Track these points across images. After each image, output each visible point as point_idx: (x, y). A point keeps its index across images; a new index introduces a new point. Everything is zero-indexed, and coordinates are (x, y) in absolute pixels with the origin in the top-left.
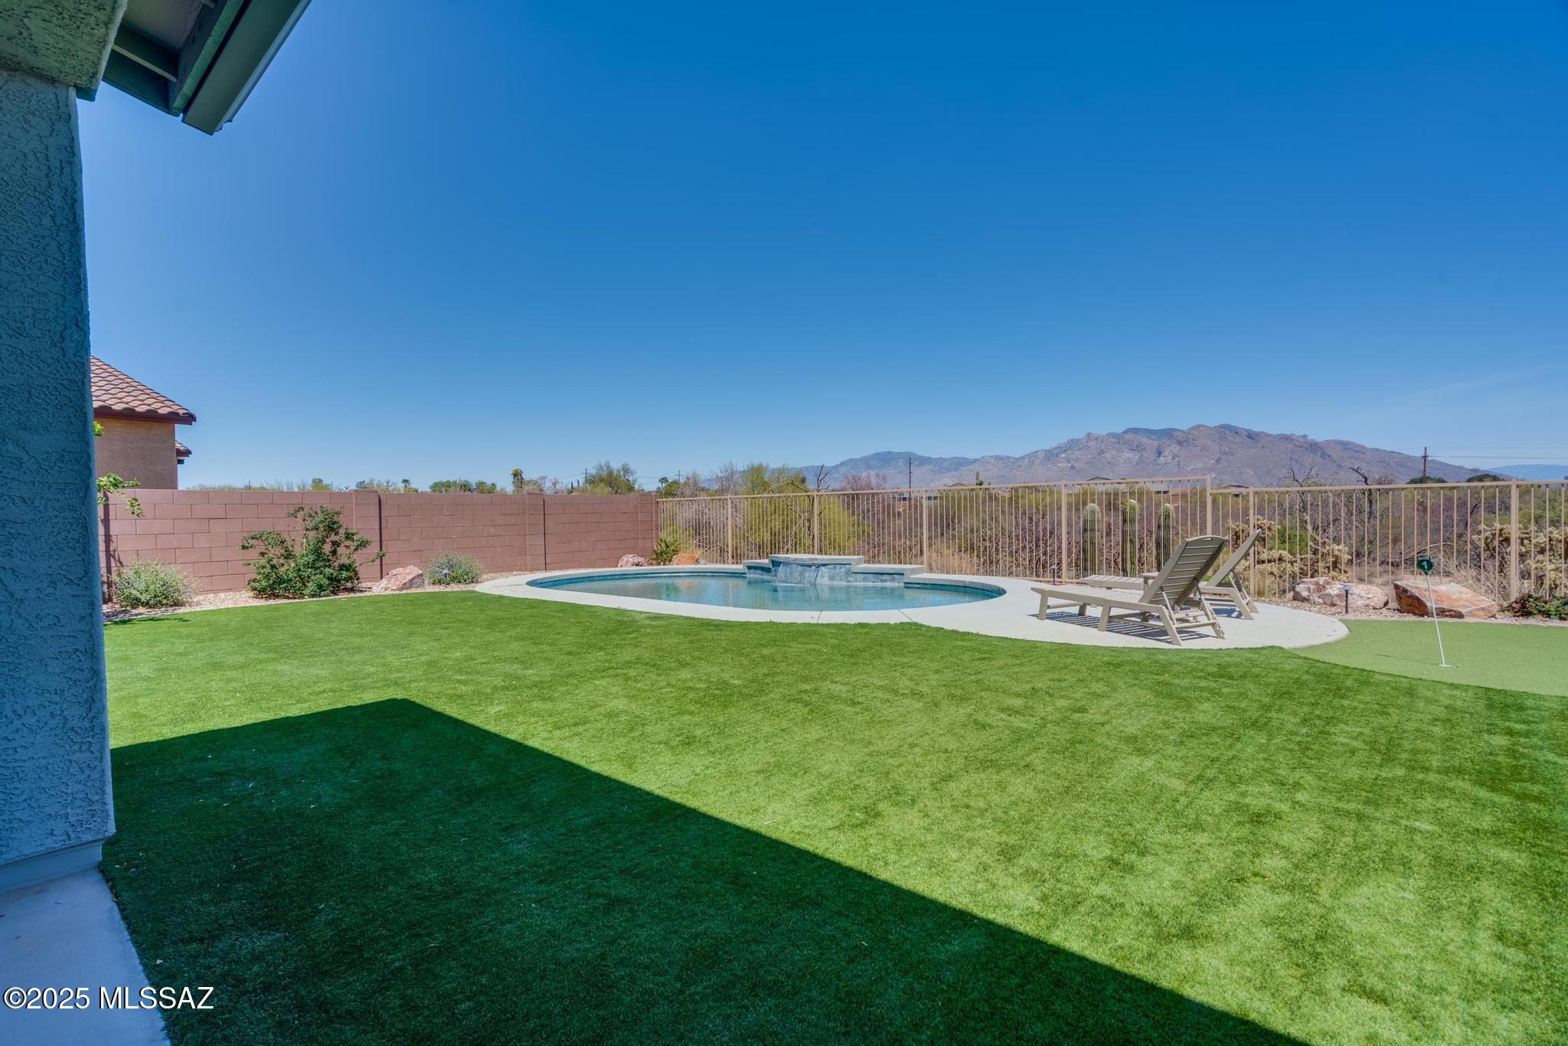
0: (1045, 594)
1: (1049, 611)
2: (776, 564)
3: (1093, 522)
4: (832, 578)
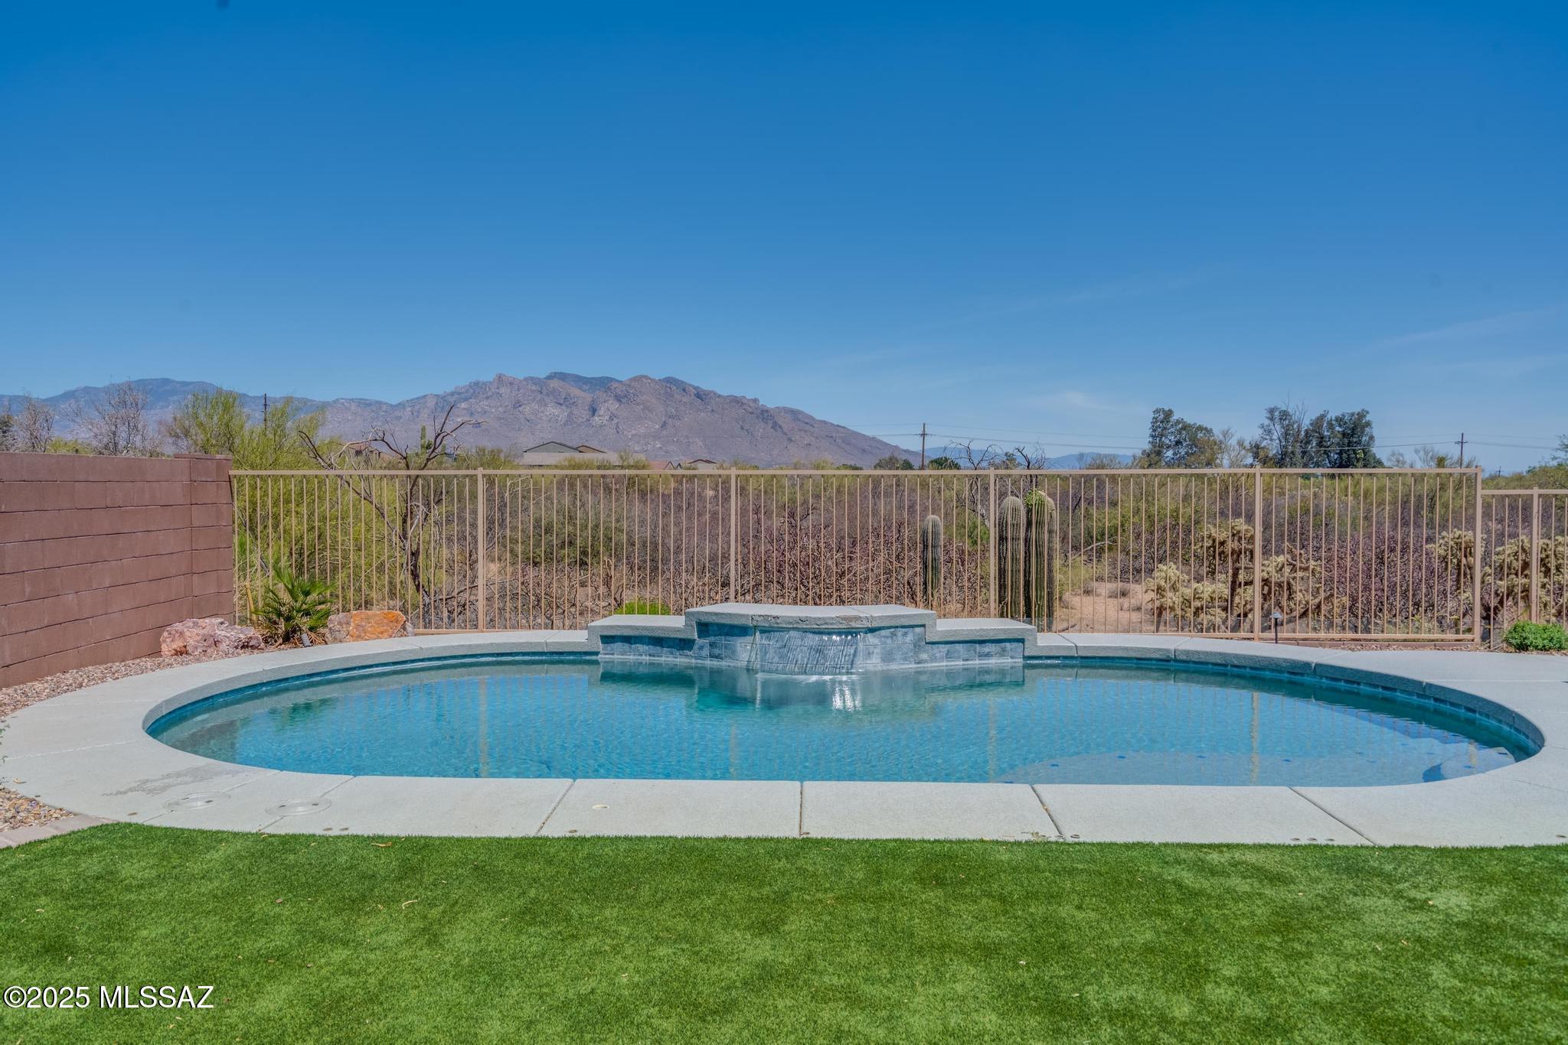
2: (712, 628)
4: (888, 657)
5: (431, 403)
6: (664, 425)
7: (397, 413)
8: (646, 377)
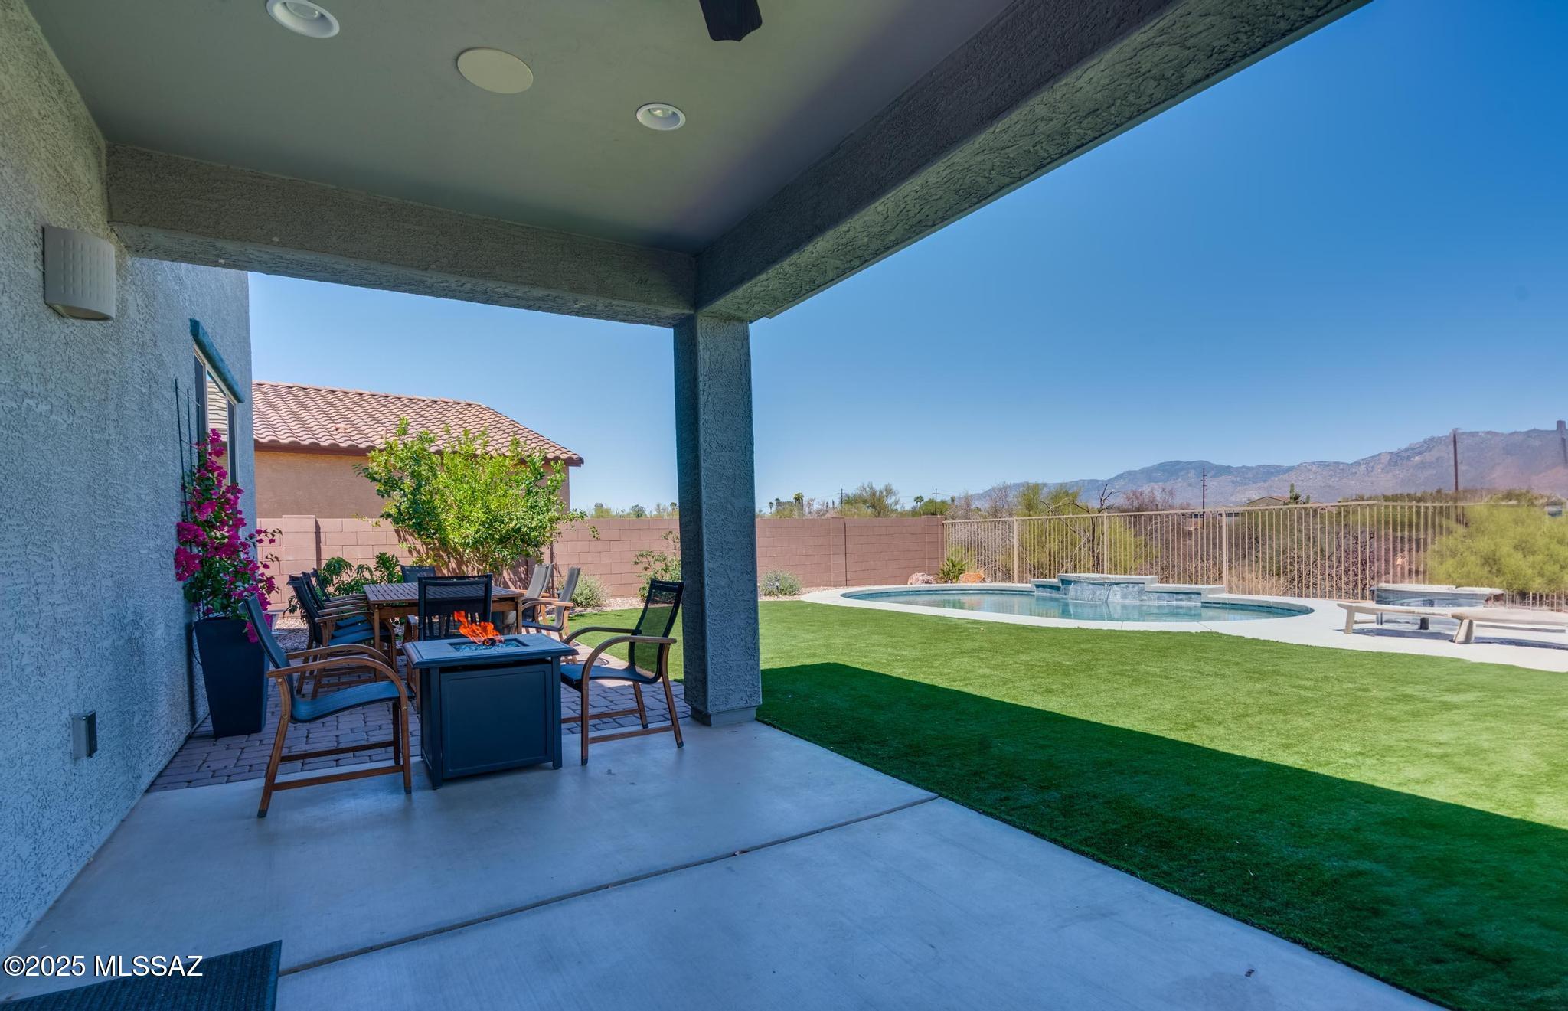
0: (1351, 611)
1: (1356, 627)
2: (1064, 582)
4: (1124, 596)
5: (1385, 460)
7: (1354, 470)
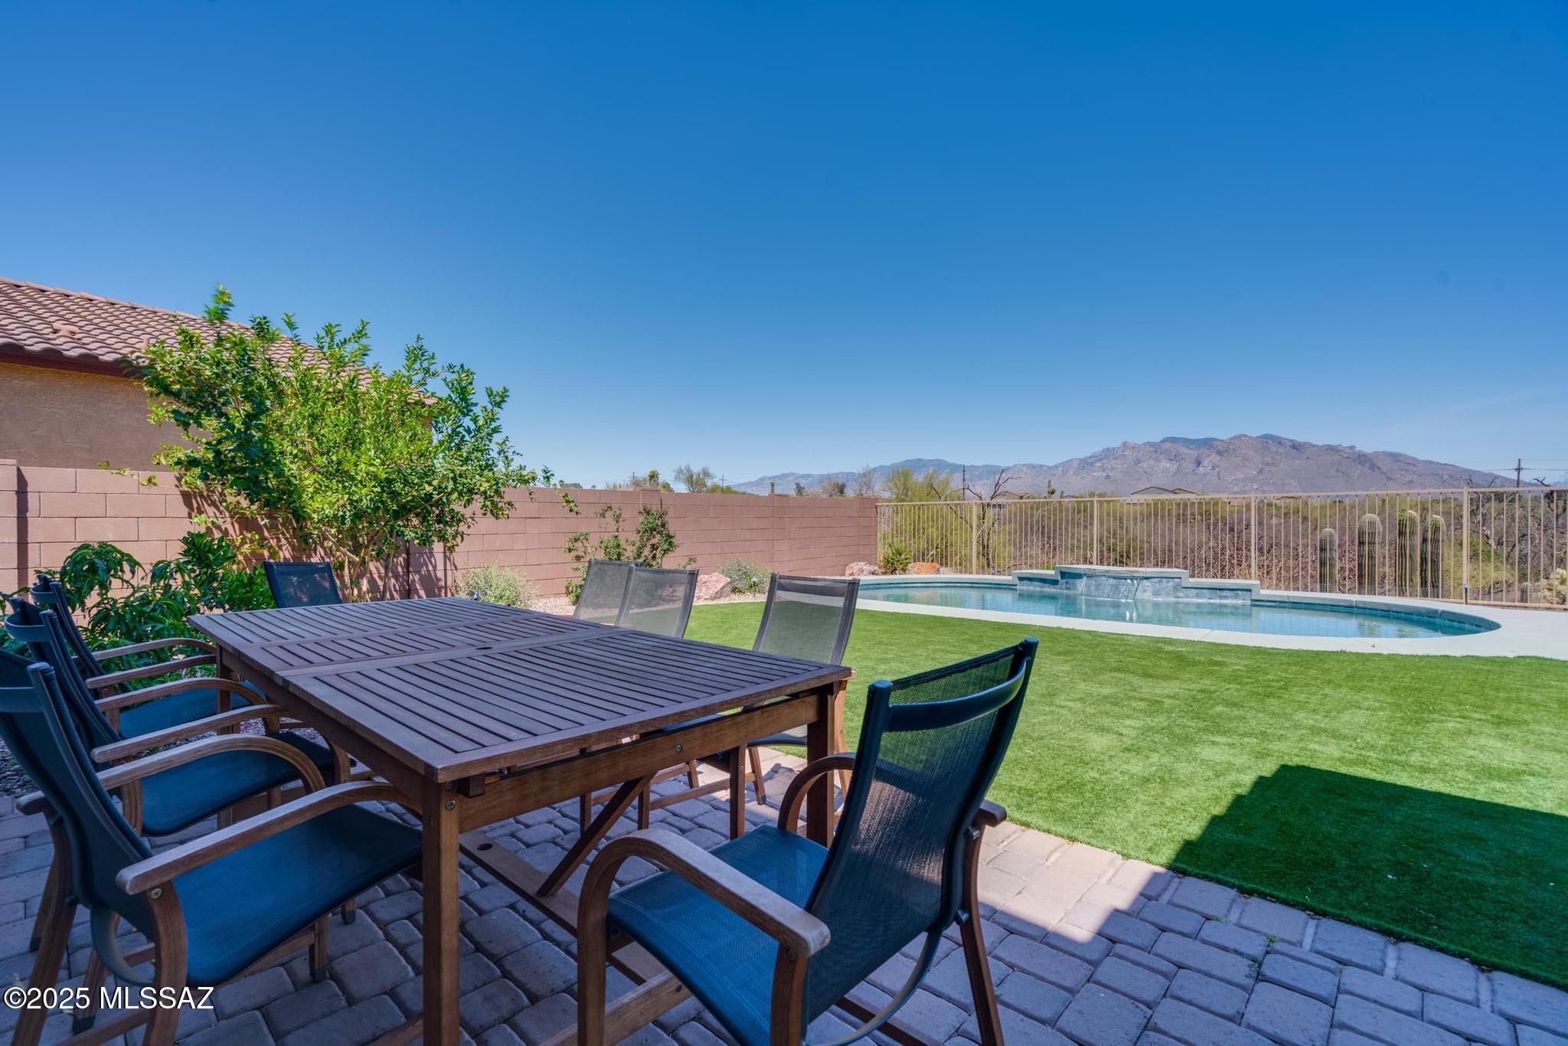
2: (1068, 575)
3: (1372, 534)
4: (1156, 593)
5: (1075, 464)
6: (1260, 471)
7: (1053, 473)
8: (1245, 436)
